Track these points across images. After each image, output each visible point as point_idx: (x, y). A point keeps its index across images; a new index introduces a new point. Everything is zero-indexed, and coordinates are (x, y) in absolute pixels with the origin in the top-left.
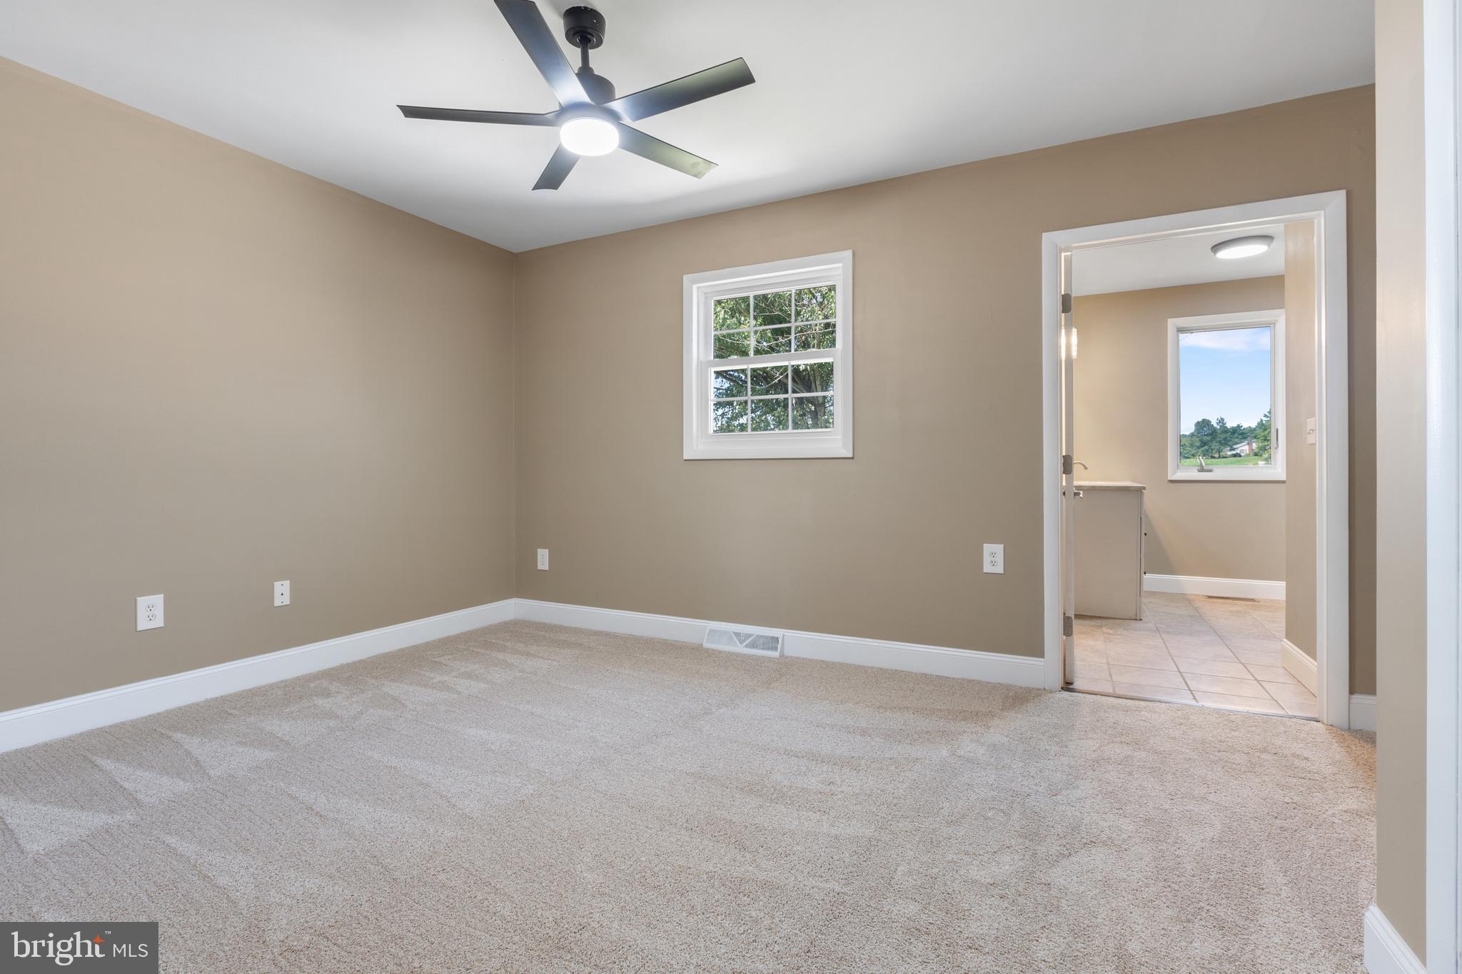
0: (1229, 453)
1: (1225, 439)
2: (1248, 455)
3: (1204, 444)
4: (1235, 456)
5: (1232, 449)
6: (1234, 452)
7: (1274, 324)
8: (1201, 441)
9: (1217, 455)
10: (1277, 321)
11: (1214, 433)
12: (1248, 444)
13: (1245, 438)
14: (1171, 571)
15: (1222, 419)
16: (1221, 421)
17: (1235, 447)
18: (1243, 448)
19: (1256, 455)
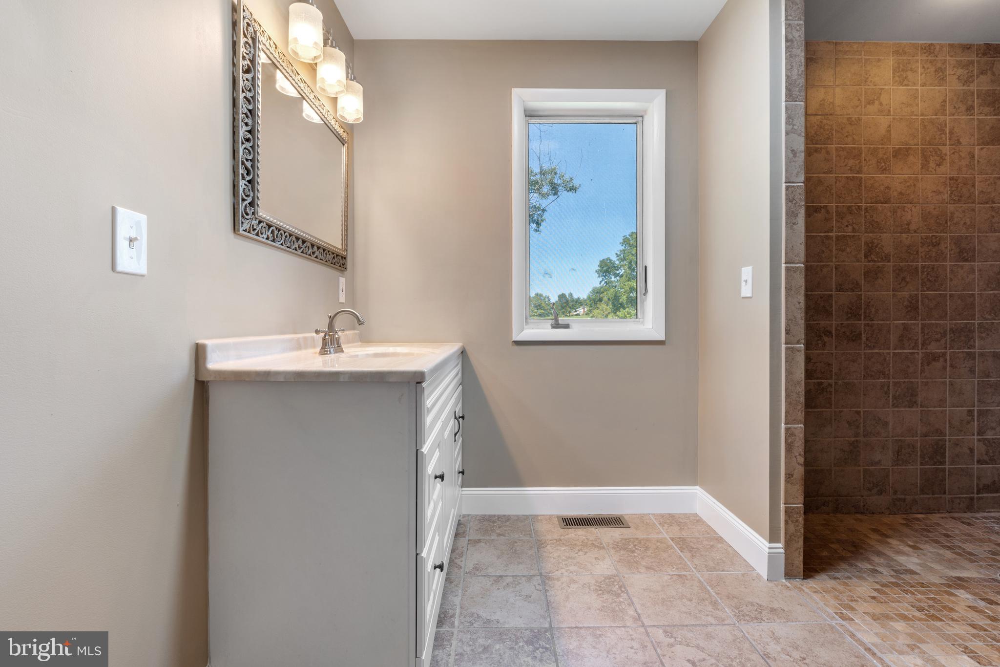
0: (575, 313)
1: (573, 305)
2: (583, 315)
3: (563, 308)
4: (577, 315)
5: (576, 311)
6: (576, 313)
7: (642, 116)
8: (562, 306)
9: (568, 315)
10: (645, 111)
11: (567, 302)
12: (583, 308)
13: (582, 305)
14: (516, 481)
15: (571, 294)
16: (571, 295)
17: (577, 310)
18: (581, 311)
19: (586, 314)
